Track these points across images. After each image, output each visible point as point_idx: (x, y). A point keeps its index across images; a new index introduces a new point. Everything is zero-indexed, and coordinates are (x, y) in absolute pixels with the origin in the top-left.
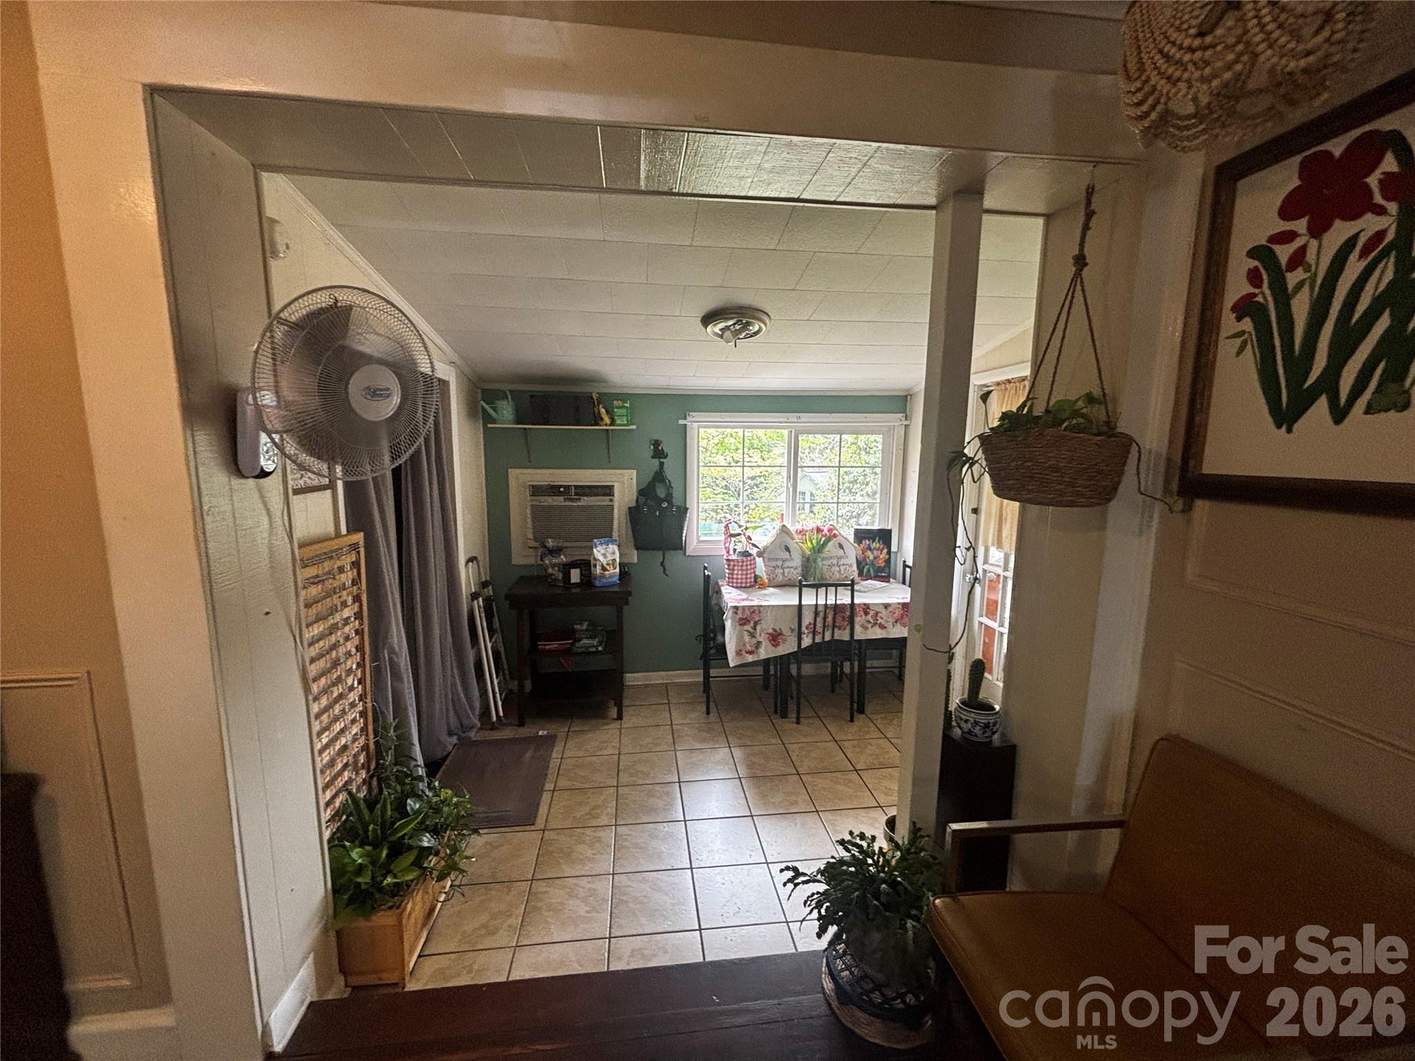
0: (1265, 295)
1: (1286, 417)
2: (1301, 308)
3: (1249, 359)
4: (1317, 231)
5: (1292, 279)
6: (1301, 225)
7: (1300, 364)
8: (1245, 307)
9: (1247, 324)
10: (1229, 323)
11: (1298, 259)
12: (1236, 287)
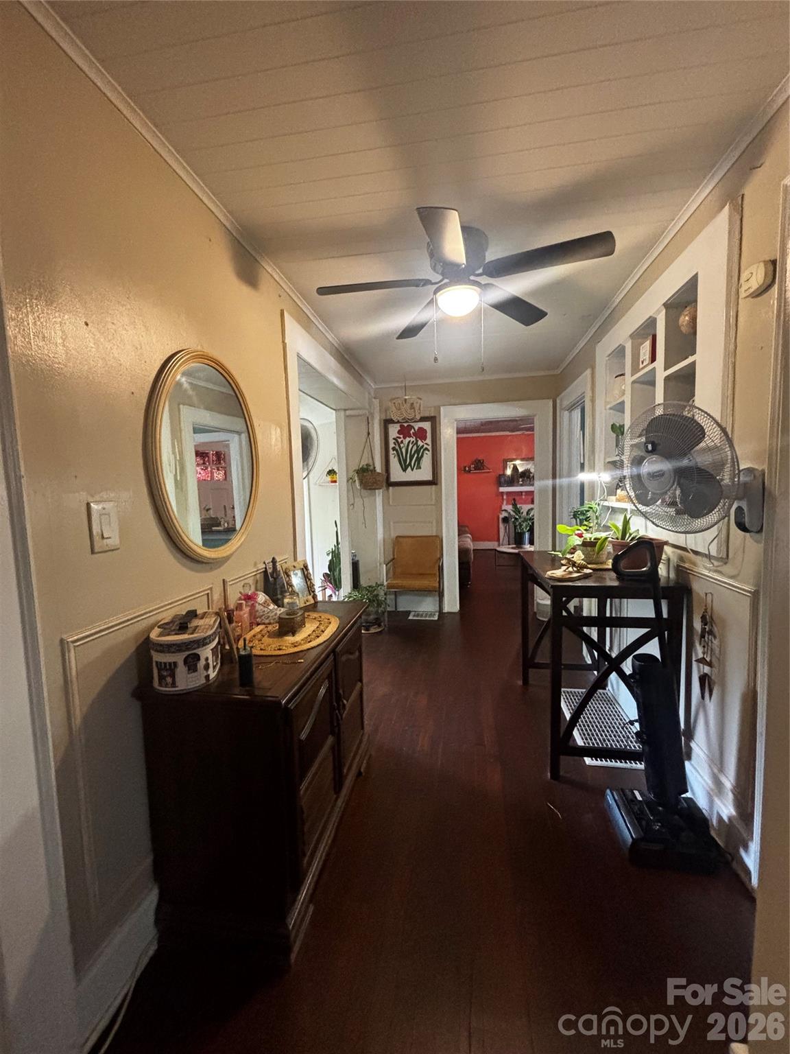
0: (397, 447)
1: (404, 470)
2: (404, 450)
3: (396, 459)
4: (405, 438)
5: (402, 445)
6: (401, 436)
7: (405, 461)
8: (394, 449)
9: (395, 452)
10: (391, 452)
11: (402, 442)
12: (392, 445)
